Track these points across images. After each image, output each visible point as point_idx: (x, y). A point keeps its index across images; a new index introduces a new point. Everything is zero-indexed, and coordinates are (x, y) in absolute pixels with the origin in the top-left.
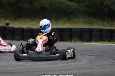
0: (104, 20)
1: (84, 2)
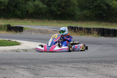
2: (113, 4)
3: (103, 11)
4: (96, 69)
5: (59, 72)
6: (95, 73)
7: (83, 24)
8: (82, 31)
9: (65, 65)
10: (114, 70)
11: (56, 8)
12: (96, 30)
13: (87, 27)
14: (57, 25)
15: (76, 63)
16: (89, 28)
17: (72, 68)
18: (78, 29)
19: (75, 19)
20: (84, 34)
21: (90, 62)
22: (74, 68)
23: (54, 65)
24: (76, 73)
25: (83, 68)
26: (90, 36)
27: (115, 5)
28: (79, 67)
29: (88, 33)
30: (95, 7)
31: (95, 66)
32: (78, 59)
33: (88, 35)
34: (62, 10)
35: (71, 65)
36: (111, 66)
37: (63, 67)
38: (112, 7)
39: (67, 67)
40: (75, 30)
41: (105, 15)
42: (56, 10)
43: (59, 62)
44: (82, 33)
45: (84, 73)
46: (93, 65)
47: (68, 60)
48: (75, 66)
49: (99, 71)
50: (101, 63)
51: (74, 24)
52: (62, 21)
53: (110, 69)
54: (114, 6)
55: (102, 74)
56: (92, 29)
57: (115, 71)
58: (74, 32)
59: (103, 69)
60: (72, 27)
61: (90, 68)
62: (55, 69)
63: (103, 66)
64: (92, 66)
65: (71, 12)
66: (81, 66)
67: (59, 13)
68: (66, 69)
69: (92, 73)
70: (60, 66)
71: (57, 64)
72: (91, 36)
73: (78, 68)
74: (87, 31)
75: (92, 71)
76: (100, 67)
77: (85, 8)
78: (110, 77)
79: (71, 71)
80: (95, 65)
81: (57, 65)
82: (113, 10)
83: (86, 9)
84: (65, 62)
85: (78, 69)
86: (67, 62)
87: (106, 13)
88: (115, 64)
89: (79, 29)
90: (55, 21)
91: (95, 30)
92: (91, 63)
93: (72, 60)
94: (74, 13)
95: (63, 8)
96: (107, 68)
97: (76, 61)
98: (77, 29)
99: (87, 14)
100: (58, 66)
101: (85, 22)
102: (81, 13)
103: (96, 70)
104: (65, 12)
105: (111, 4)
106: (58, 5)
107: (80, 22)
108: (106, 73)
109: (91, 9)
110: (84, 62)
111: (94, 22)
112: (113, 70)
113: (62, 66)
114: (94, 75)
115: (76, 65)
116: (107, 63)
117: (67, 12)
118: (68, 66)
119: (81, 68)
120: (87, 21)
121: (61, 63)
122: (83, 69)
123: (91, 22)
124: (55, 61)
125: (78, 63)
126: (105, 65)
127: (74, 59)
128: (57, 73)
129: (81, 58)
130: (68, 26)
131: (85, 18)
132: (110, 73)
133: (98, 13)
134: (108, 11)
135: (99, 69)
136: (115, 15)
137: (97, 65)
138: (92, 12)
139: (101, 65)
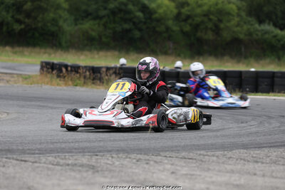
2: (159, 6)
3: (134, 23)
4: (114, 169)
5: (18, 175)
6: (112, 177)
7: (82, 57)
8: (78, 75)
9: (35, 157)
10: (163, 171)
11: (11, 14)
12: (115, 73)
13: (91, 65)
14: (11, 58)
15: (64, 153)
17: (53, 164)
18: (67, 70)
20: (84, 83)
21: (100, 152)
22: (57, 165)
23: (6, 158)
24: (63, 178)
25: (82, 166)
26: (98, 87)
27: (165, 8)
28: (70, 162)
29: (94, 79)
30: (113, 13)
31: (113, 159)
32: (68, 144)
33: (93, 85)
34: (26, 20)
35: (50, 158)
36: (156, 162)
37: (31, 164)
38: (155, 12)
39: (40, 163)
40: (61, 71)
41: (137, 34)
42: (10, 19)
43: (18, 150)
44: (79, 78)
45: (85, 178)
46: (108, 159)
47: (43, 146)
48: (62, 162)
49: (123, 174)
50: (130, 154)
51: (57, 58)
52: (25, 49)
53: (151, 168)
54: (161, 11)
56: (104, 70)
57: (165, 173)
58: (58, 76)
59: (134, 167)
60: (53, 63)
61: (99, 165)
62: (9, 167)
63: (134, 161)
64: (104, 161)
66: (76, 159)
67: (17, 27)
68: (38, 167)
69: (105, 177)
70: (22, 161)
71: (15, 156)
72: (101, 87)
73: (68, 165)
74: (90, 74)
75: (106, 173)
76: (126, 162)
77: (87, 15)
79: (50, 173)
80: (112, 157)
81: (13, 159)
82: (158, 20)
83: (90, 17)
84: (35, 150)
85: (70, 167)
86: (39, 150)
87: (140, 30)
88: (166, 156)
89: (69, 69)
90: (8, 48)
91: (111, 72)
92: (101, 154)
93: (52, 146)
94: (57, 28)
95: (28, 15)
96: (145, 166)
97: (64, 148)
98: (64, 70)
99: (93, 30)
100: (17, 160)
101: (86, 53)
102: (76, 28)
103: (115, 171)
104: (33, 26)
105: (153, 6)
106: (14, 8)
107: (74, 51)
108: (142, 178)
109: (101, 18)
110: (84, 152)
111: (109, 54)
112: (159, 170)
113: (25, 161)
115: (62, 159)
116: (145, 154)
117: (40, 25)
118: (42, 161)
119: (76, 164)
120: (90, 50)
121: (23, 152)
122: (80, 168)
123: (102, 53)
124: (7, 148)
125: (68, 152)
126: (140, 159)
127: (59, 145)
128: (14, 177)
129: (76, 142)
130: (43, 60)
131: (86, 42)
132: (152, 177)
133: (119, 29)
134: (145, 23)
135: (122, 167)
136: (165, 35)
137: (118, 157)
138: (105, 25)
139: (128, 159)
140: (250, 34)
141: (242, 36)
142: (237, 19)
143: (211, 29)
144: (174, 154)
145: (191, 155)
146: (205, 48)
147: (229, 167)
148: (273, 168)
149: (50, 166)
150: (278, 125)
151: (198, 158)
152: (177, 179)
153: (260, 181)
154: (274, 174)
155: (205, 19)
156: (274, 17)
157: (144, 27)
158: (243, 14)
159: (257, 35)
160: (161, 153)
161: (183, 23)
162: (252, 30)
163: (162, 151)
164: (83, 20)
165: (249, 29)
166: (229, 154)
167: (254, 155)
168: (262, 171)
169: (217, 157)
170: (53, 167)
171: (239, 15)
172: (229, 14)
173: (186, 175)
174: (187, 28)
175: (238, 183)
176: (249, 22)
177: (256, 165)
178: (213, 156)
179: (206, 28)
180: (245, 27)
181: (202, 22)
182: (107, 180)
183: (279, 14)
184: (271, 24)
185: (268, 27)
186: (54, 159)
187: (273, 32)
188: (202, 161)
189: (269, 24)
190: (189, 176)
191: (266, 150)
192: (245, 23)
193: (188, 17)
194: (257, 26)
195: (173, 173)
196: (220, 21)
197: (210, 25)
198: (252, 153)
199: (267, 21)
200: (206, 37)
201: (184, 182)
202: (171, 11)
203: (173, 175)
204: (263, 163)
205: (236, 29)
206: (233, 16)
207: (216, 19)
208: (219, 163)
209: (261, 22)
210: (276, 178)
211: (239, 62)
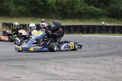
0: (119, 20)
1: (106, 8)
3: (39, 7)
6: (31, 71)
10: (51, 68)
13: (22, 24)
15: (11, 61)
16: (24, 24)
17: (7, 66)
19: (10, 15)
21: (26, 60)
22: (9, 66)
24: (11, 72)
25: (19, 66)
28: (14, 65)
30: (31, 2)
32: (13, 57)
35: (6, 63)
36: (48, 64)
38: (48, 2)
39: (2, 65)
41: (40, 11)
45: (20, 71)
47: (3, 58)
48: (11, 65)
49: (35, 69)
50: (38, 61)
51: (9, 21)
53: (46, 67)
55: (39, 72)
56: (28, 25)
57: (52, 69)
58: (9, 28)
59: (39, 66)
60: (7, 23)
61: (25, 66)
63: (40, 64)
64: (28, 64)
65: (5, 7)
66: (16, 64)
68: (1, 67)
69: (28, 71)
73: (13, 66)
74: (22, 27)
75: (28, 69)
76: (36, 64)
77: (20, 3)
78: (47, 74)
79: (6, 69)
80: (31, 62)
82: (49, 5)
83: (21, 4)
85: (14, 67)
86: (1, 60)
87: (42, 9)
88: (52, 61)
93: (7, 58)
94: (8, 9)
96: (44, 66)
97: (11, 59)
98: (11, 26)
99: (23, 9)
101: (20, 18)
102: (16, 8)
103: (32, 68)
107: (15, 18)
108: (43, 71)
109: (26, 5)
110: (19, 60)
111: (30, 19)
112: (49, 67)
114: (30, 73)
115: (11, 63)
116: (44, 61)
117: (1, 8)
119: (16, 66)
120: (22, 17)
122: (18, 67)
123: (26, 19)
126: (42, 63)
127: (10, 57)
129: (16, 56)
130: (3, 22)
131: (20, 14)
132: (47, 70)
133: (33, 9)
134: (44, 6)
135: (35, 66)
136: (52, 11)
137: (33, 62)
138: (28, 8)
139: (37, 63)
140: (86, 10)
141: (82, 11)
142: (80, 4)
143: (70, 8)
144: (55, 61)
145: (62, 61)
146: (68, 16)
147: (77, 66)
148: (95, 65)
149: (6, 67)
150: (97, 47)
151: (65, 62)
152: (57, 71)
153: (90, 71)
154: (95, 68)
155: (68, 4)
156: (95, 3)
157: (43, 8)
158: (83, 2)
159: (88, 10)
160: (50, 60)
161: (59, 6)
162: (86, 8)
163: (51, 59)
164: (19, 5)
165: (85, 8)
166: (77, 60)
167: (87, 60)
168: (90, 67)
169: (73, 61)
170: (7, 67)
171: (81, 3)
172: (77, 2)
173: (60, 69)
174: (60, 8)
175: (81, 72)
176: (85, 5)
177: (88, 64)
178: (71, 61)
179: (68, 8)
180: (83, 7)
181: (66, 5)
182: (29, 72)
183: (97, 2)
184: (94, 6)
185: (92, 7)
186: (7, 64)
187: (94, 9)
188: (66, 63)
189: (93, 6)
190: (61, 70)
191: (92, 58)
192: (83, 6)
193: (61, 4)
194: (88, 7)
195: (55, 68)
196: (73, 5)
197: (69, 7)
198: (86, 59)
199: (92, 5)
200: (68, 11)
201: (59, 72)
202: (54, 2)
203: (55, 69)
204: (91, 63)
205: (79, 8)
206: (78, 3)
207: (72, 4)
208: (73, 64)
209: (89, 5)
210: (96, 69)
211: (81, 21)
